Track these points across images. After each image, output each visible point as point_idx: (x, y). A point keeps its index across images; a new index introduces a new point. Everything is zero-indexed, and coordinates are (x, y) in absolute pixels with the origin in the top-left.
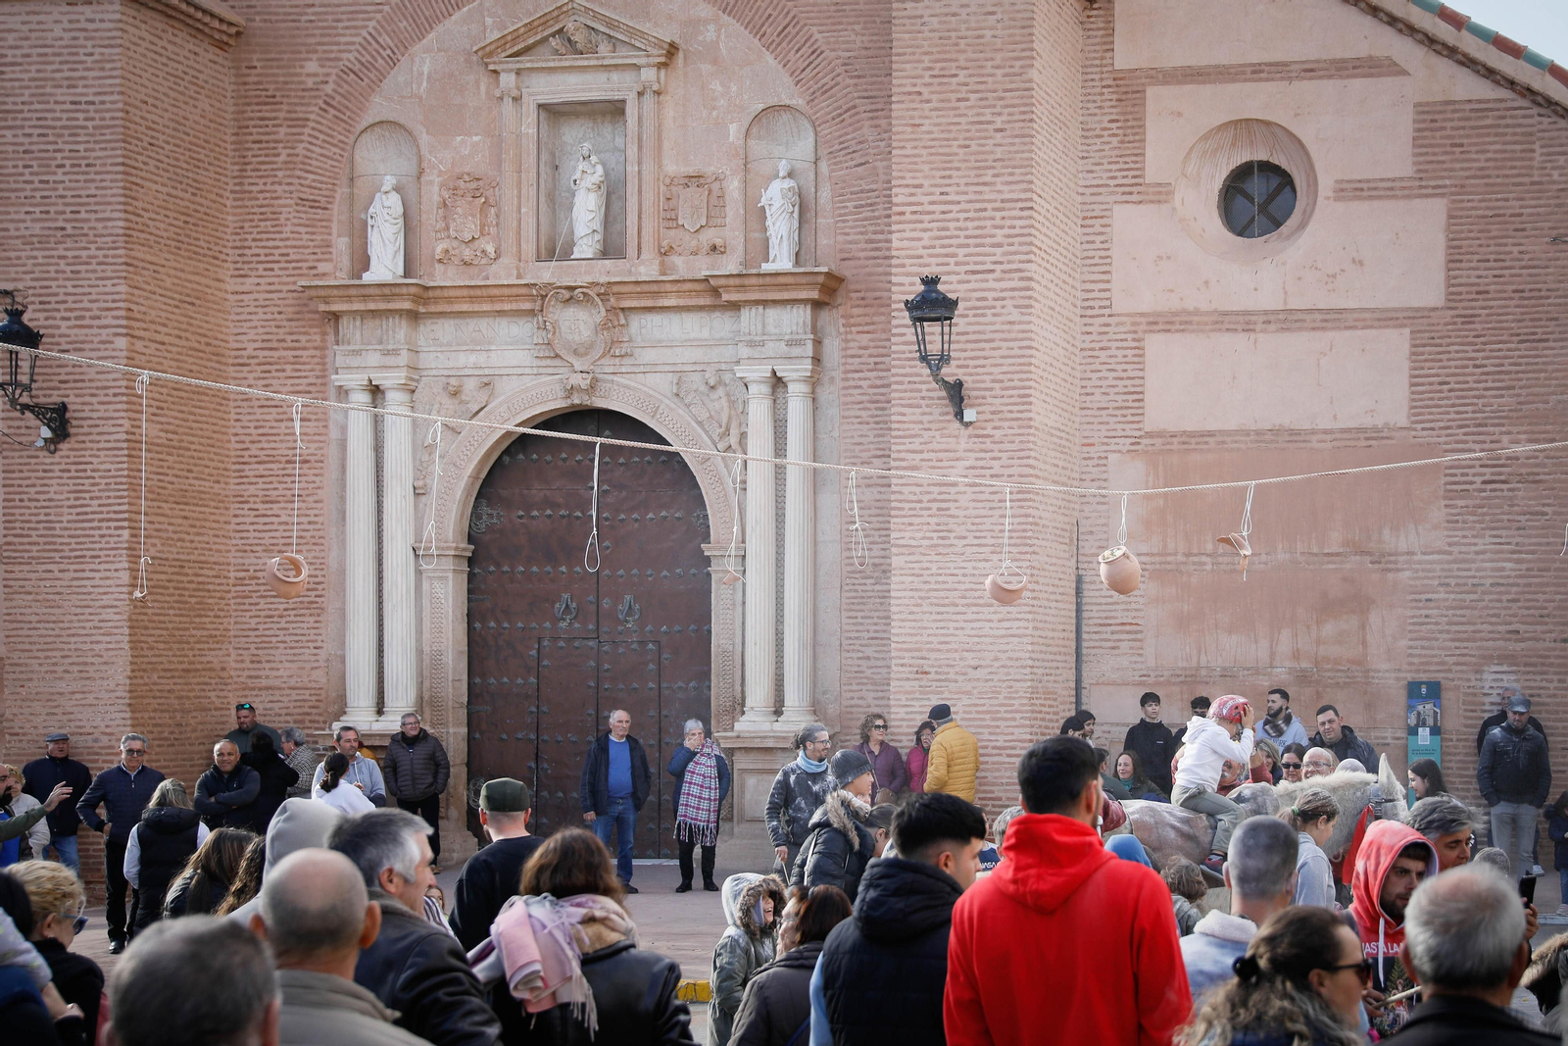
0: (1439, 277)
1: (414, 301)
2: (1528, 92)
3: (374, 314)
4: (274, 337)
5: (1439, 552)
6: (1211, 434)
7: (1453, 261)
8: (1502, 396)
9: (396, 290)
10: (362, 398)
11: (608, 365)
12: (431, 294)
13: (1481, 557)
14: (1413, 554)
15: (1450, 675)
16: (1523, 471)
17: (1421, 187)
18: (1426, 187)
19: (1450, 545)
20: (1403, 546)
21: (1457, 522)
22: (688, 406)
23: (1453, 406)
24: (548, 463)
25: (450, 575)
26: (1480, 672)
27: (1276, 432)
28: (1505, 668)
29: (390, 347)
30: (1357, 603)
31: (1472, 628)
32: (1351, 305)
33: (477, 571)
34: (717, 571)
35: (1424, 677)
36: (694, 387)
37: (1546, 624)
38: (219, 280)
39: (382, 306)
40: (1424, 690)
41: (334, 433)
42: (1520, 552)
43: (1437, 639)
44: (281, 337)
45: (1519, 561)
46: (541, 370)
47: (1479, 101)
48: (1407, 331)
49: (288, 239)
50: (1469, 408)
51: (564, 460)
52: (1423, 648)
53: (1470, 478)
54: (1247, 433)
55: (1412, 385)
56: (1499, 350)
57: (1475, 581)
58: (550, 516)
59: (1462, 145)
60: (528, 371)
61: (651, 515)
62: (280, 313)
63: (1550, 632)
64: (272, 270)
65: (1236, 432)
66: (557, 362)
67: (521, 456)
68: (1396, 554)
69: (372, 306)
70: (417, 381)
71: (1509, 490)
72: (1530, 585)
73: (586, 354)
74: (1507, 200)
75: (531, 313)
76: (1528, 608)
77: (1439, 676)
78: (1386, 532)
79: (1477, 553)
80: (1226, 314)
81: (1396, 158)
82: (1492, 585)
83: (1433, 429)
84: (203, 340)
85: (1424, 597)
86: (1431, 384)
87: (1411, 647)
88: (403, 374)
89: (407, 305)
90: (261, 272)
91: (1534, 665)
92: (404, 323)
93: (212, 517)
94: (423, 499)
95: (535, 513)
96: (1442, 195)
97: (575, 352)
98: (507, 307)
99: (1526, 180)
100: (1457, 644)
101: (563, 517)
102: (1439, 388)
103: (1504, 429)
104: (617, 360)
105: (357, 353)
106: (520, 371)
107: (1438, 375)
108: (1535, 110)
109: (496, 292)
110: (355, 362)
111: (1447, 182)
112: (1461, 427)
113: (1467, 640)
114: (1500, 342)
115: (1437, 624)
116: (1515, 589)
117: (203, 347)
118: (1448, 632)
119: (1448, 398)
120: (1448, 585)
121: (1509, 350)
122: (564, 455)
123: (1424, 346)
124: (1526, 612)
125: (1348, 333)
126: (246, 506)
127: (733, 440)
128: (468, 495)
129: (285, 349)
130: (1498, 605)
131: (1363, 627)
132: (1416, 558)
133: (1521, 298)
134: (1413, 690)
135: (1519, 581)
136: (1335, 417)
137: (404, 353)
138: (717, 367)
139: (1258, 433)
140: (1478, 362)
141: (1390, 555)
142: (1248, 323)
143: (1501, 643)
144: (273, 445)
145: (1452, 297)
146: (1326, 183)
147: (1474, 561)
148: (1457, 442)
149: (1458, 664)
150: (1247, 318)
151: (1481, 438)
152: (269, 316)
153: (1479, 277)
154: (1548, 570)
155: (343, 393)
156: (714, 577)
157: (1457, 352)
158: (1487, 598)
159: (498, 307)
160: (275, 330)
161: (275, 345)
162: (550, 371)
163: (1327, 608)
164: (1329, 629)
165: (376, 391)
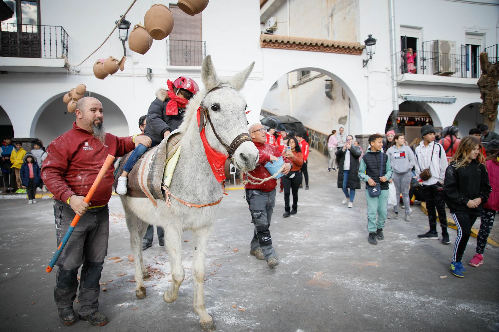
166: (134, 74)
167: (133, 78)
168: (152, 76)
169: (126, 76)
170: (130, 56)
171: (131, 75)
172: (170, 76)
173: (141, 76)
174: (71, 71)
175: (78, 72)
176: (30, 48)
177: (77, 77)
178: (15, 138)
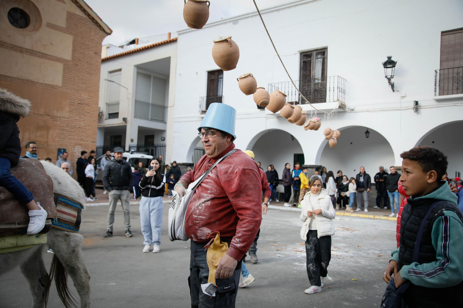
0: (70, 53)
2: (93, 19)
5: (67, 118)
6: (8, 77)
7: (74, 51)
8: (83, 85)
13: (76, 121)
14: (60, 117)
15: (68, 148)
16: (87, 102)
17: (67, 31)
18: (68, 32)
19: (70, 117)
20: (58, 115)
21: (71, 112)
23: (72, 84)
26: (74, 147)
27: (28, 81)
28: (80, 147)
30: (46, 128)
31: (73, 137)
32: (49, 54)
35: (61, 147)
37: (89, 138)
40: (62, 151)
42: (84, 121)
43: (65, 139)
45: (84, 123)
47: (81, 16)
48: (62, 64)
50: (76, 86)
52: (62, 141)
53: (75, 102)
54: (19, 79)
55: (63, 77)
56: (83, 74)
57: (75, 126)
59: (77, 25)
63: (90, 140)
65: (16, 78)
68: (57, 117)
71: (84, 106)
72: (86, 129)
74: (86, 41)
76: (85, 134)
77: (65, 148)
78: (55, 112)
79: (75, 120)
80: (15, 46)
81: (62, 22)
82: (79, 127)
83: (67, 89)
85: (63, 128)
86: (67, 78)
87: (59, 140)
91: (86, 147)
96: (72, 35)
99: (90, 38)
100: (70, 140)
102: (69, 79)
103: (83, 92)
107: (69, 76)
108: (93, 23)
111: (73, 32)
112: (73, 90)
113: (72, 140)
114: (83, 72)
115: (65, 135)
116: (83, 129)
118: (68, 137)
119: (71, 82)
120: (68, 126)
121: (85, 74)
123: (66, 69)
124: (85, 135)
125: (48, 61)
130: (79, 132)
131: (48, 134)
132: (62, 119)
133: (88, 64)
134: (59, 151)
135: (84, 127)
136: (44, 81)
139: (23, 80)
140: (78, 76)
141: (55, 117)
142: (21, 50)
143: (79, 141)
145: (73, 58)
146: (44, 22)
147: (74, 121)
148: (73, 93)
149: (69, 145)
150: (21, 49)
151: (78, 93)
153: (79, 56)
154: (90, 126)
157: (74, 72)
158: (77, 130)
163: (39, 128)
164: (39, 133)
166: (401, 108)
167: (399, 112)
168: (418, 107)
169: (394, 110)
170: (398, 91)
171: (399, 109)
172: (439, 106)
173: (408, 109)
174: (347, 110)
175: (353, 110)
176: (319, 95)
177: (352, 114)
178: (305, 165)
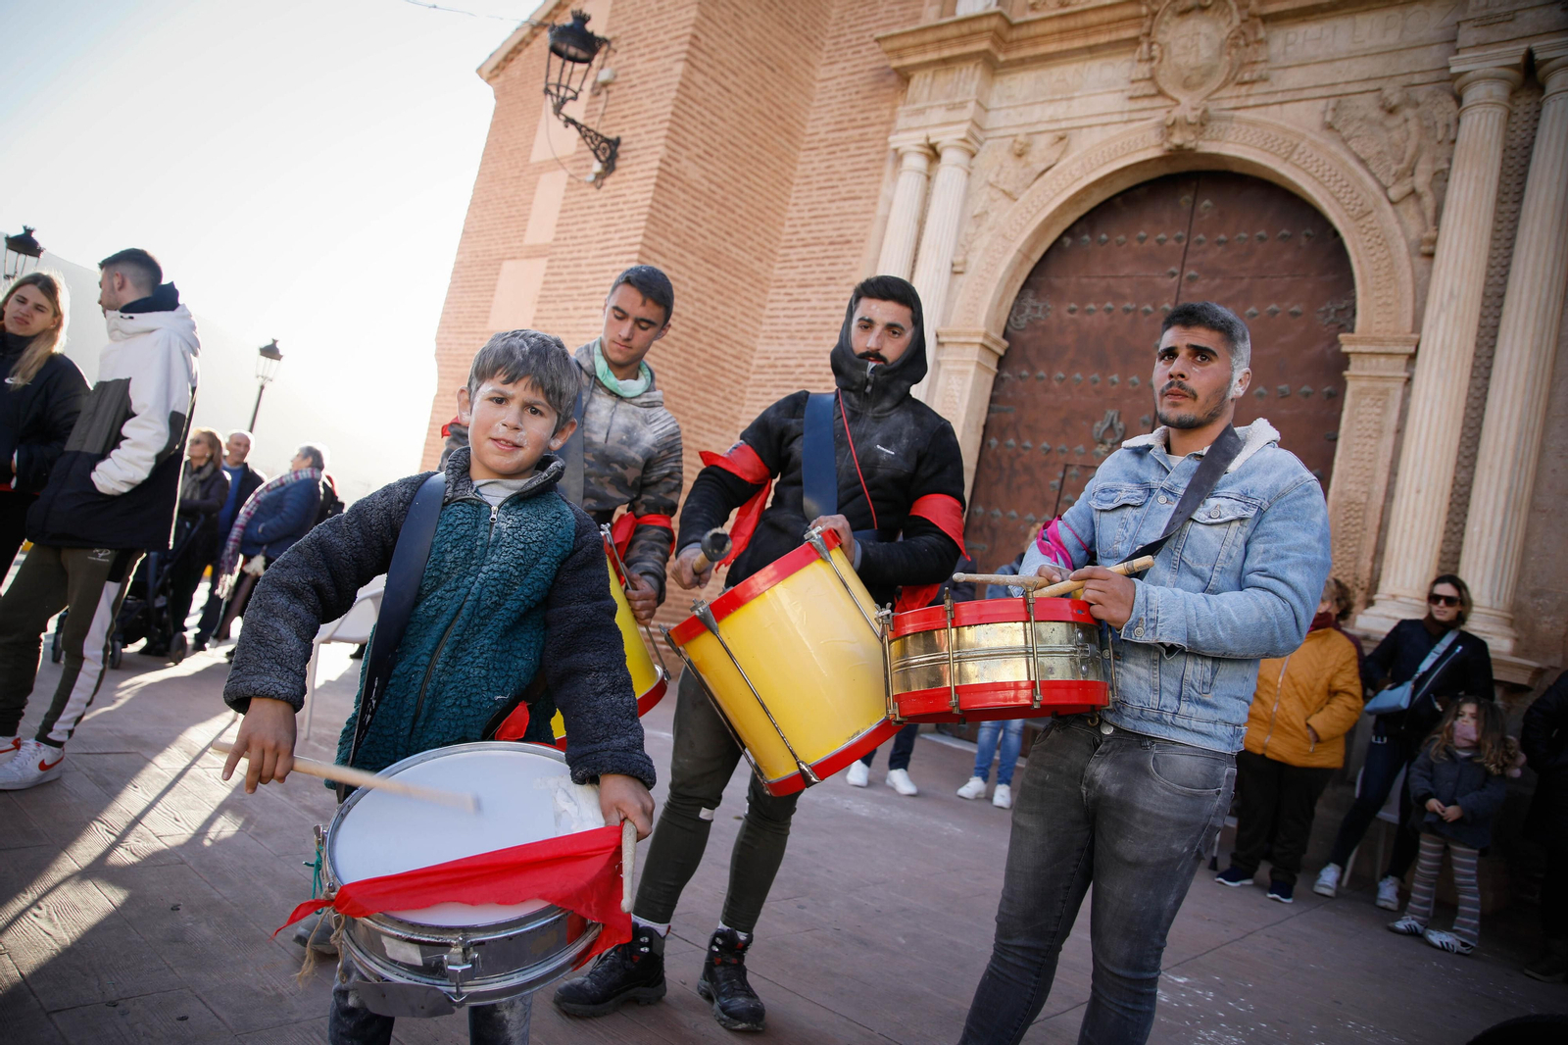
1: (994, 42)
3: (945, 61)
4: (846, 118)
9: (976, 26)
10: (916, 162)
11: (1229, 98)
12: (1015, 34)
22: (1345, 141)
24: (1120, 244)
25: (972, 368)
29: (957, 100)
33: (1006, 374)
34: (1357, 377)
36: (1361, 113)
38: (808, 63)
39: (957, 51)
41: (881, 210)
44: (852, 117)
46: (1135, 116)
49: (881, 19)
51: (1142, 240)
58: (1109, 310)
60: (1116, 118)
61: (1252, 309)
62: (857, 93)
64: (859, 52)
66: (1159, 102)
67: (1086, 237)
69: (946, 53)
70: (981, 144)
73: (1201, 84)
75: (1135, 42)
84: (776, 110)
88: (965, 126)
89: (984, 45)
90: (849, 56)
92: (978, 73)
93: (744, 293)
94: (960, 279)
95: (1092, 306)
97: (1187, 85)
98: (1103, 39)
101: (1127, 311)
104: (1244, 90)
105: (921, 112)
106: (1105, 119)
109: (1093, 18)
110: (915, 122)
117: (774, 118)
122: (1142, 234)
126: (783, 291)
127: (1421, 181)
128: (1013, 277)
129: (854, 128)
137: (972, 106)
138: (1405, 80)
144: (821, 227)
152: (847, 98)
155: (899, 157)
156: (1351, 387)
159: (1092, 41)
160: (848, 111)
161: (845, 125)
162: (1145, 115)
165: (933, 154)
